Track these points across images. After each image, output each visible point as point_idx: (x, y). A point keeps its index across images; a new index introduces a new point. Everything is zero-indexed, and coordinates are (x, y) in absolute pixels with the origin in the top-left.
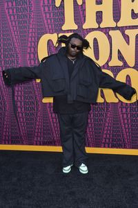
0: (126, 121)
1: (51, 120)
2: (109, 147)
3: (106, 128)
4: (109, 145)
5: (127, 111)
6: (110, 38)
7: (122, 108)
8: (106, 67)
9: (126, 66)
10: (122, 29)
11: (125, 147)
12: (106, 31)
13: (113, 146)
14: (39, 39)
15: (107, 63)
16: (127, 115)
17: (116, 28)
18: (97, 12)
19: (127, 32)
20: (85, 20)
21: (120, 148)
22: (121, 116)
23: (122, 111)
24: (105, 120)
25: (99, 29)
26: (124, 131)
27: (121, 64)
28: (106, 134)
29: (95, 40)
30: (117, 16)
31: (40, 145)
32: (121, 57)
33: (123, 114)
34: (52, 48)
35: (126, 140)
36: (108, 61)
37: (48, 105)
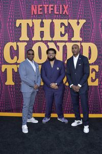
1: (10, 96)
3: (45, 101)
6: (48, 46)
10: (55, 42)
12: (46, 42)
14: (5, 45)
17: (52, 41)
18: (41, 32)
19: (58, 44)
20: (33, 35)
25: (42, 41)
28: (45, 105)
29: (39, 47)
30: (52, 35)
31: (3, 112)
34: (13, 51)
37: (9, 87)
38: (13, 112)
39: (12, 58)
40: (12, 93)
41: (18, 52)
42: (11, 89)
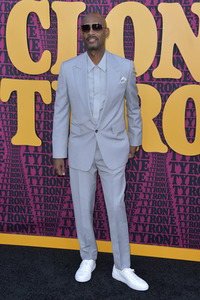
0: (180, 191)
1: (28, 181)
2: (142, 242)
3: (140, 204)
4: (143, 238)
5: (183, 171)
6: (158, 18)
7: (173, 164)
8: (147, 78)
9: (187, 79)
11: (175, 244)
12: (153, 3)
13: (152, 241)
15: (150, 72)
16: (184, 180)
21: (165, 245)
22: (171, 180)
23: (173, 171)
24: (138, 188)
26: (175, 212)
27: (177, 74)
28: (139, 216)
29: (128, 21)
32: (178, 61)
33: (175, 177)
34: (37, 31)
35: (178, 230)
36: (152, 68)
37: (23, 151)
38: (33, 232)
39: (35, 57)
40: (33, 172)
41: (56, 37)
42: (32, 160)
